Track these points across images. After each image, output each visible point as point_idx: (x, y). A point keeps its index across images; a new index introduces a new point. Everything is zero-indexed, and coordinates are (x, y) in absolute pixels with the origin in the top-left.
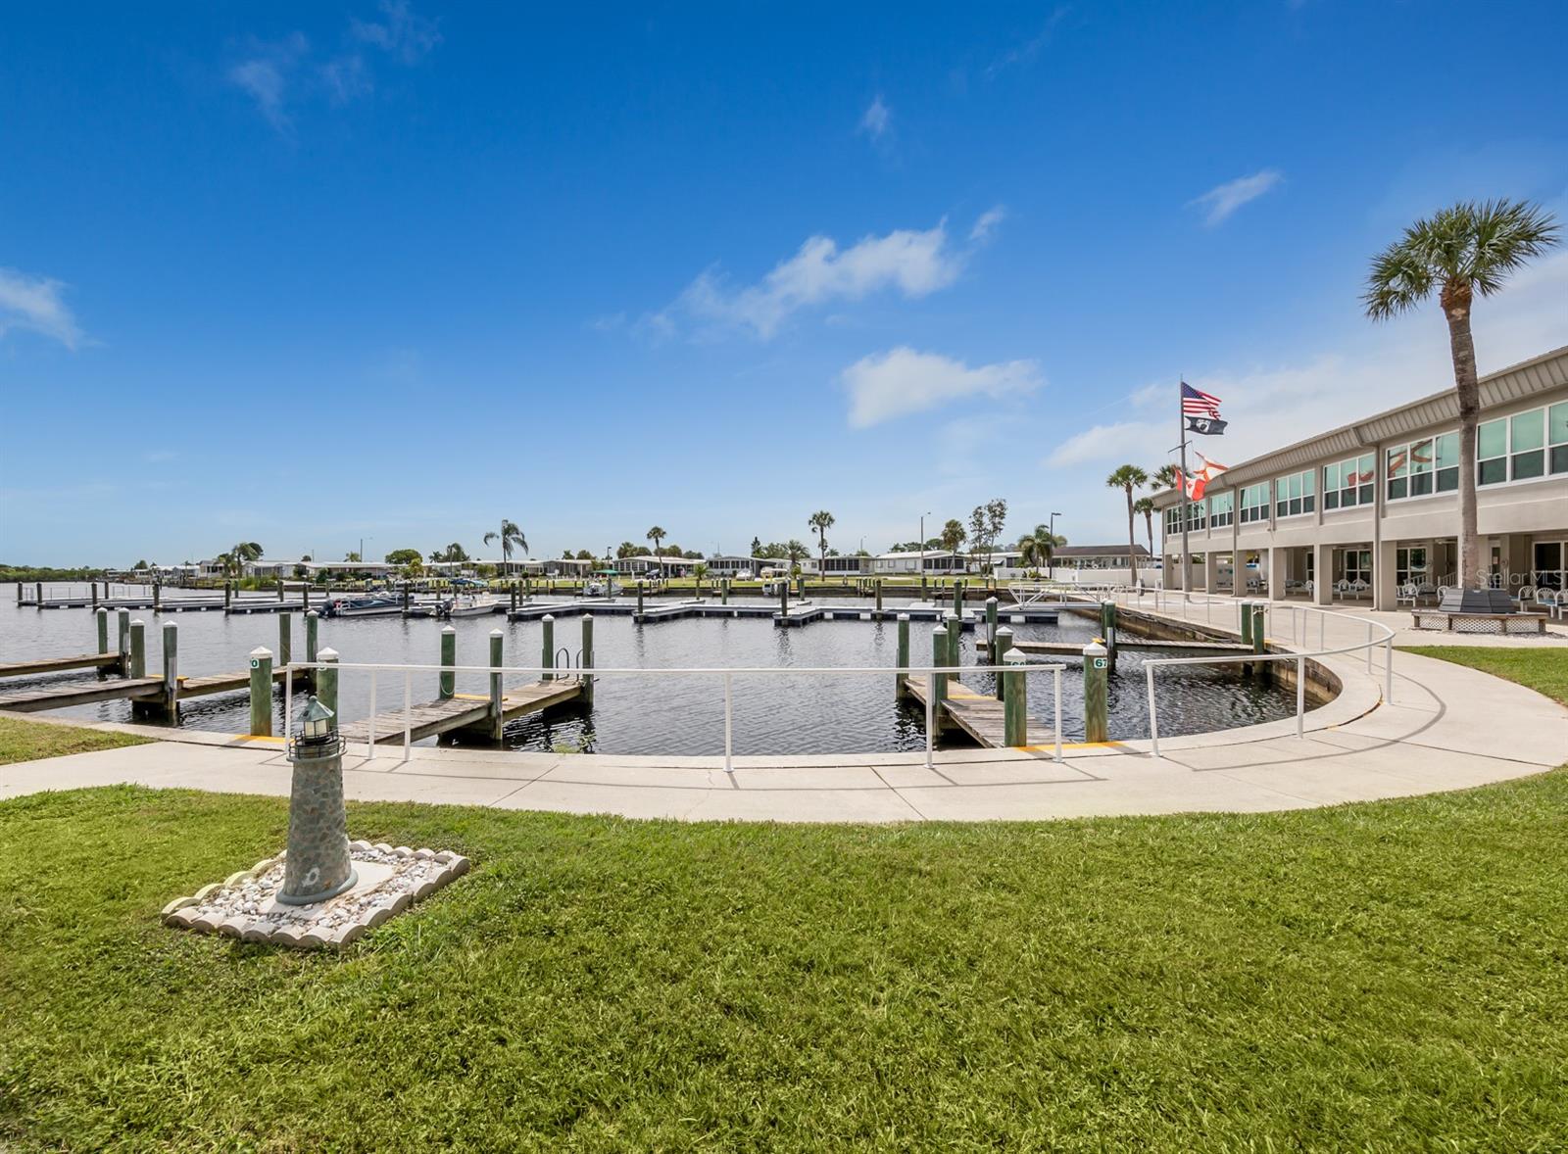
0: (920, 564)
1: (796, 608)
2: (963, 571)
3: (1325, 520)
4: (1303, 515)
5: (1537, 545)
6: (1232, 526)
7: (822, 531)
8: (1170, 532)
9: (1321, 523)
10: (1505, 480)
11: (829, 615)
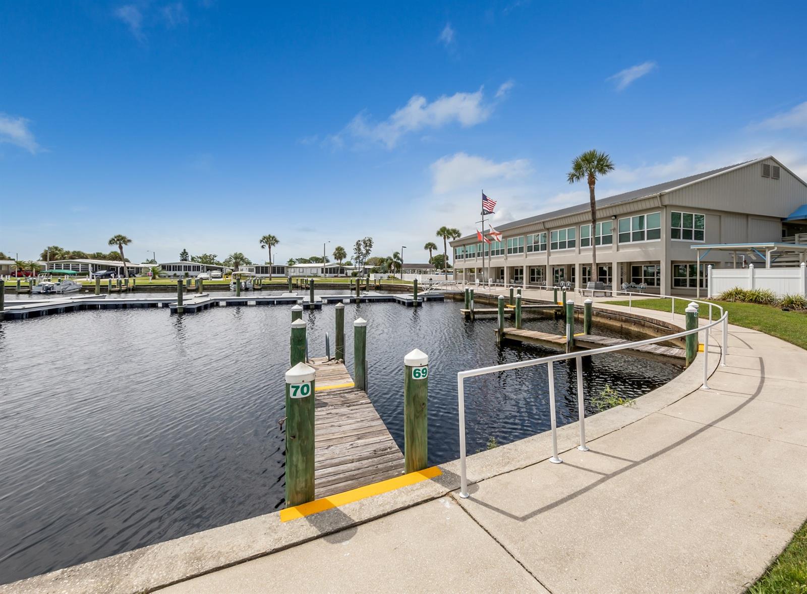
0: (320, 271)
1: (192, 299)
2: (344, 275)
3: (528, 256)
4: (518, 254)
5: (633, 267)
6: (488, 257)
7: (270, 248)
8: (456, 258)
9: (526, 257)
10: (630, 241)
11: (222, 303)
